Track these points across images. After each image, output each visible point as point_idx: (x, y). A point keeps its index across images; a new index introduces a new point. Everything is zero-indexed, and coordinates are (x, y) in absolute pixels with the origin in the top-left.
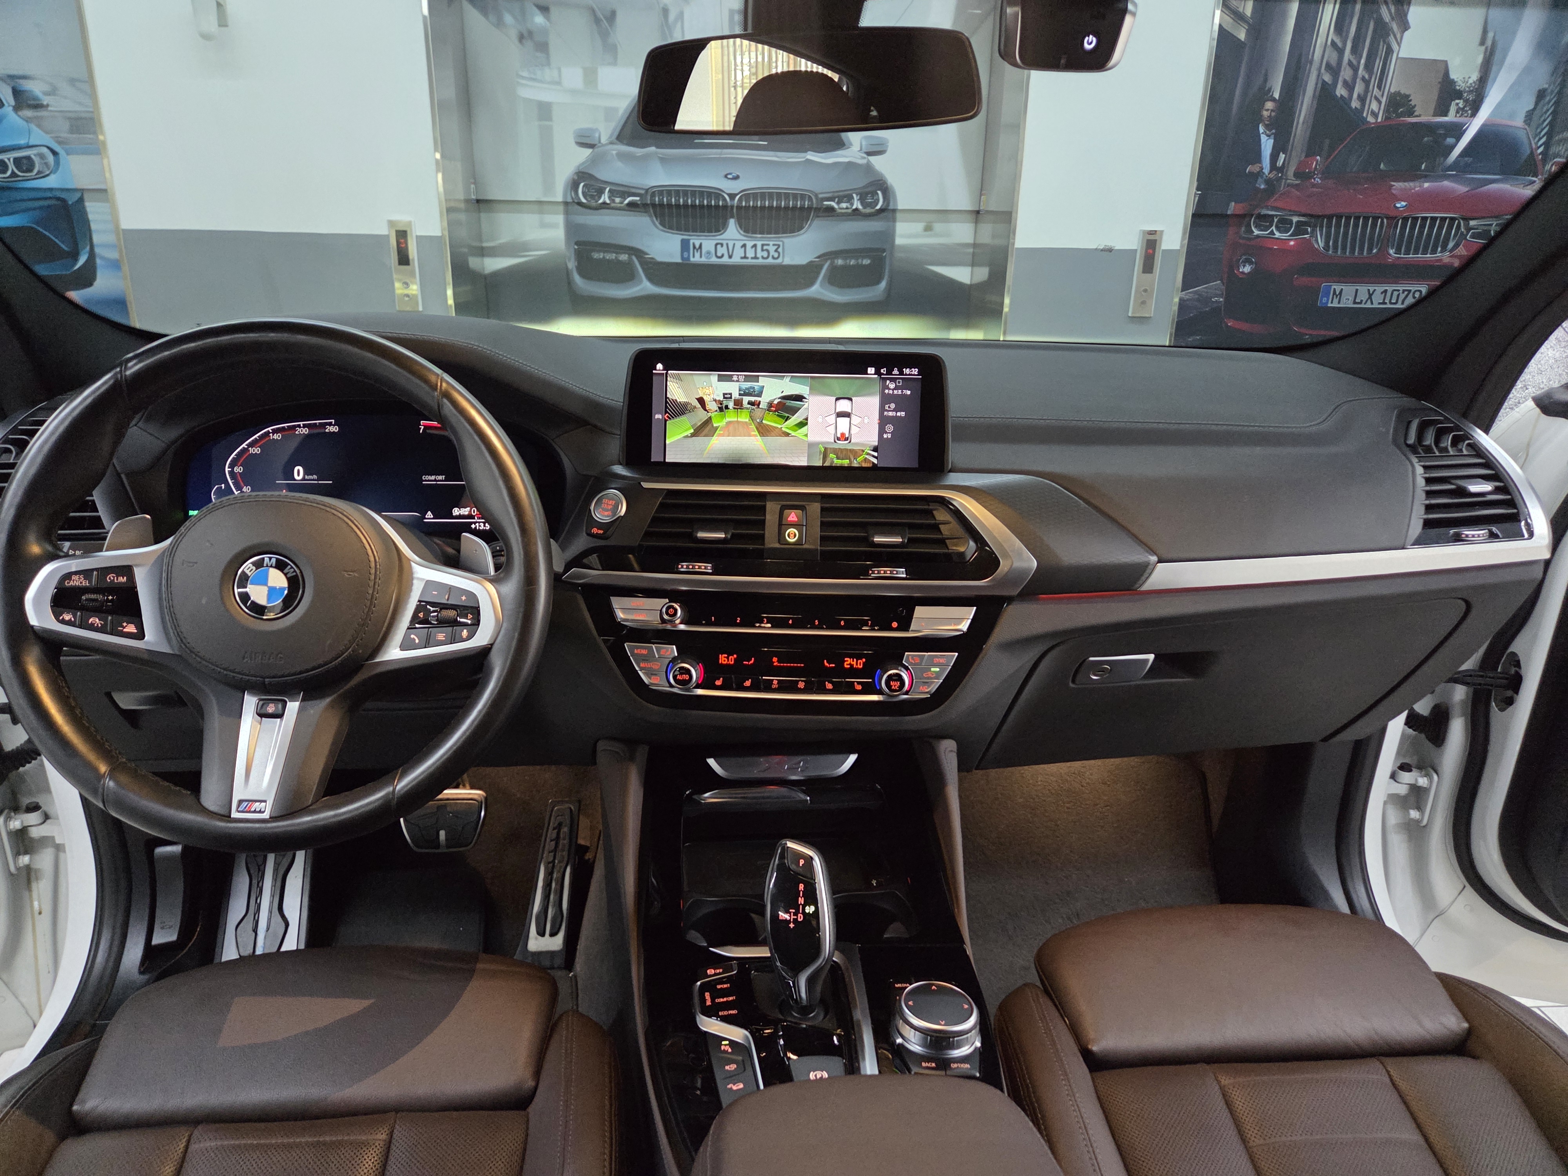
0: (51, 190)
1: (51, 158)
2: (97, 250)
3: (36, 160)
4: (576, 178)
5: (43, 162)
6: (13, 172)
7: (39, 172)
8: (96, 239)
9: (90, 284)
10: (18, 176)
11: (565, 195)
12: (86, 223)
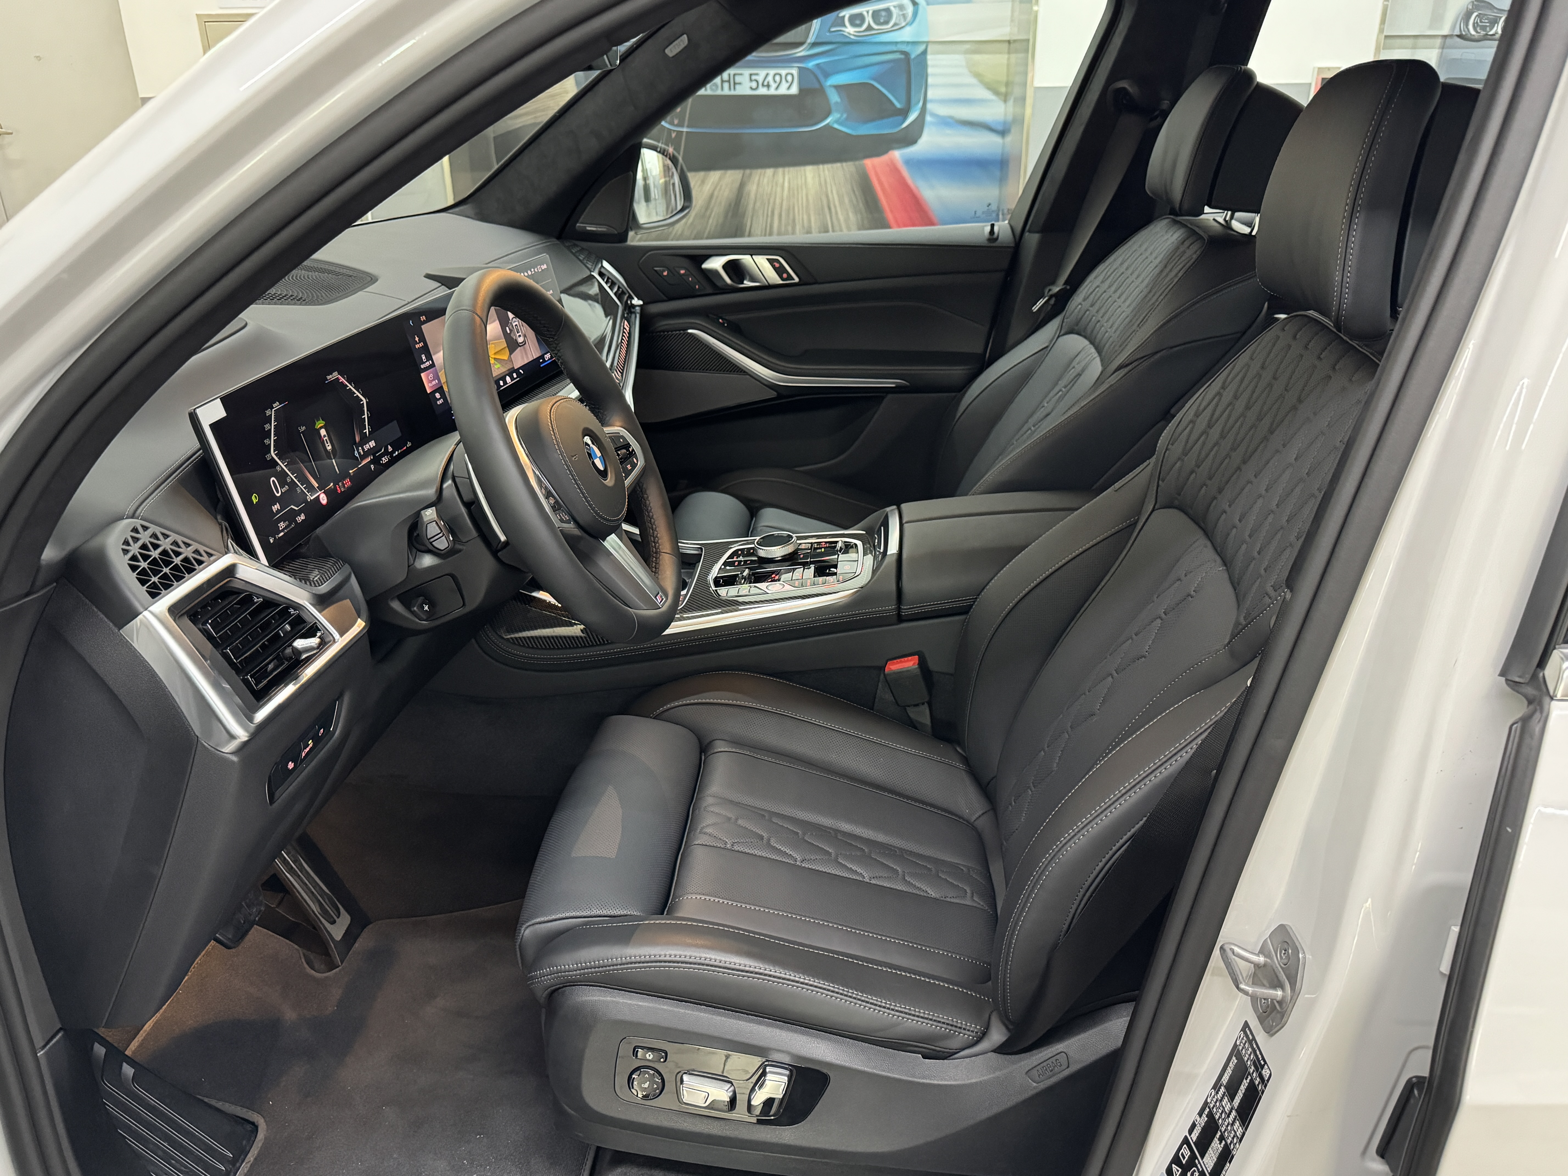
0: (896, 43)
1: (910, 9)
2: (929, 106)
3: (895, 11)
4: (1470, 7)
5: (901, 13)
6: (869, 24)
7: (895, 24)
8: (930, 94)
9: (913, 141)
10: (873, 29)
11: (1453, 27)
12: (924, 76)
